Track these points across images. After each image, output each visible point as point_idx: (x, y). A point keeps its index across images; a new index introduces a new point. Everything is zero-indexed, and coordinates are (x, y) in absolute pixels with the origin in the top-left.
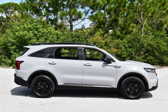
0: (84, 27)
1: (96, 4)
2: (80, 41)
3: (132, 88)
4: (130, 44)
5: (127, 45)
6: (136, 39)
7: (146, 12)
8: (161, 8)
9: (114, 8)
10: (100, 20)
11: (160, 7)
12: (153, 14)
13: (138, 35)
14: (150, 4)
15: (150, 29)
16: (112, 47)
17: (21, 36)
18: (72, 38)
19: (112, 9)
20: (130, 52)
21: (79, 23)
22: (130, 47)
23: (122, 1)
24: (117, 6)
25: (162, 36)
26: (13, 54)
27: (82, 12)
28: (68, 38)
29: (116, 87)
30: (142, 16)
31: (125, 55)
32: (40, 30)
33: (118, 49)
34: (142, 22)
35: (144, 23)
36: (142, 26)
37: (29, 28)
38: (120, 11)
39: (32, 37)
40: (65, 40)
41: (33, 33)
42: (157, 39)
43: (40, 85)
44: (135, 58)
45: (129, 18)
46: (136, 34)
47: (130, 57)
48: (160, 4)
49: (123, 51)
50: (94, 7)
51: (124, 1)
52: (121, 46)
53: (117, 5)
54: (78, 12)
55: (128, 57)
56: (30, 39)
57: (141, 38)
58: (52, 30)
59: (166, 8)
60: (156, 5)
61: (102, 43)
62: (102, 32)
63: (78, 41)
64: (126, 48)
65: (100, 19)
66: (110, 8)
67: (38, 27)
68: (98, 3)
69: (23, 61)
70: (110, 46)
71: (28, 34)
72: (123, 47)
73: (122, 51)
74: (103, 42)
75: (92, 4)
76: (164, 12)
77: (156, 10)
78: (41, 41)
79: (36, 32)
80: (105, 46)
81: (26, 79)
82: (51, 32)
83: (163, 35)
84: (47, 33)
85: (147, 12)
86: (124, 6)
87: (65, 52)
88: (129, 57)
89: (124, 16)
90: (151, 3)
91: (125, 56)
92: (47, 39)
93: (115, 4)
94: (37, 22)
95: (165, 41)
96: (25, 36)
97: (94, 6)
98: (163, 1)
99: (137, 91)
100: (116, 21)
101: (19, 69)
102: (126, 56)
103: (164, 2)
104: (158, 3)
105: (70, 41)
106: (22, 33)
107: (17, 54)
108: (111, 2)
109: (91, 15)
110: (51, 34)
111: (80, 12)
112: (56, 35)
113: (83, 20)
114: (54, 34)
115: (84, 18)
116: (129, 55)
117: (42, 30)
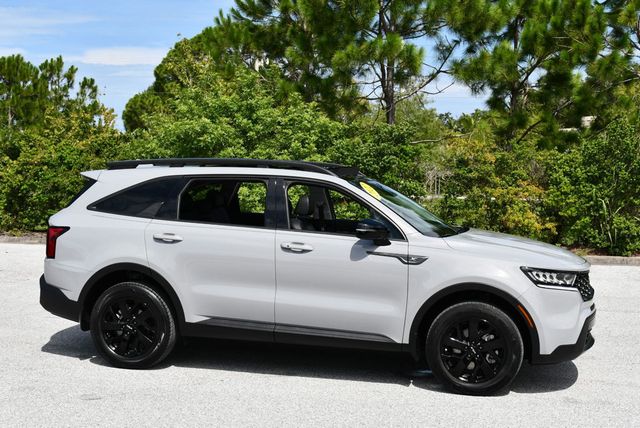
1: (476, 17)
2: (407, 155)
3: (469, 348)
4: (594, 168)
5: (580, 173)
16: (523, 180)
18: (377, 142)
19: (535, 37)
20: (590, 198)
21: (416, 88)
22: (593, 180)
23: (574, 4)
29: (406, 341)
31: (573, 209)
32: (261, 113)
33: (545, 186)
37: (220, 107)
39: (230, 140)
40: (348, 150)
41: (233, 125)
43: (121, 320)
44: (612, 220)
49: (566, 194)
50: (470, 28)
51: (578, 4)
52: (558, 175)
54: (403, 47)
58: (307, 116)
61: (485, 163)
62: (501, 123)
63: (396, 154)
64: (576, 181)
67: (251, 104)
68: (483, 15)
69: (67, 228)
70: (519, 175)
71: (211, 127)
72: (566, 179)
73: (562, 193)
74: (491, 157)
75: (459, 16)
79: (244, 122)
80: (499, 173)
81: (73, 293)
84: (286, 124)
86: (580, 25)
88: (587, 218)
91: (572, 212)
92: (285, 147)
96: (203, 134)
97: (467, 23)
99: (493, 361)
101: (54, 257)
102: (574, 215)
106: (189, 124)
108: (537, 9)
109: (463, 61)
110: (300, 129)
111: (410, 49)
112: (320, 132)
113: (433, 77)
114: (312, 128)
115: (439, 72)
116: (589, 208)
117: (269, 114)
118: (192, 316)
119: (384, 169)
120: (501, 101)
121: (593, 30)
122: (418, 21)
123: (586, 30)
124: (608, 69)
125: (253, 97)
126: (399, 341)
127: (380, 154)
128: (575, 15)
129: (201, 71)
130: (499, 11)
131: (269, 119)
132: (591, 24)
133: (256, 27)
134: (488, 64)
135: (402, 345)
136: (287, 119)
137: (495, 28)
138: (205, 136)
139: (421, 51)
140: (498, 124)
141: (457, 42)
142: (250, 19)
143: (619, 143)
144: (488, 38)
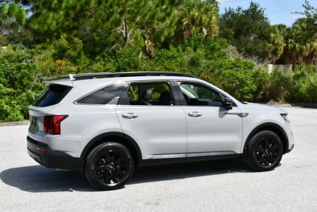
29: (242, 152)
69: (67, 116)
101: (59, 133)
118: (146, 155)
126: (238, 152)
135: (240, 154)
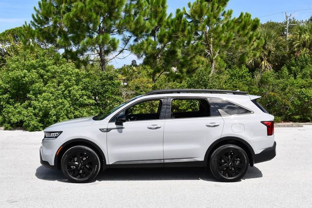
0: (136, 62)
1: (140, 26)
2: (115, 85)
6: (201, 81)
7: (216, 38)
8: (241, 33)
9: (168, 33)
10: (147, 52)
11: (238, 32)
12: (228, 41)
13: (204, 75)
14: (223, 26)
15: (223, 66)
17: (17, 78)
18: (101, 80)
19: (165, 35)
20: (191, 101)
21: (114, 56)
23: (180, 22)
24: (173, 30)
25: (242, 77)
26: (5, 107)
27: (117, 39)
28: (95, 80)
30: (211, 45)
31: (185, 106)
32: (49, 67)
34: (211, 54)
35: (216, 56)
36: (212, 61)
37: (31, 65)
38: (178, 37)
39: (36, 80)
40: (89, 83)
41: (38, 73)
42: (233, 81)
45: (192, 48)
46: (201, 73)
47: (191, 108)
48: (238, 27)
50: (137, 31)
51: (183, 22)
53: (172, 28)
54: (111, 39)
55: (189, 108)
56: (33, 82)
57: (208, 80)
58: (69, 68)
59: (248, 33)
60: (233, 28)
61: (148, 88)
62: (151, 71)
63: (110, 85)
65: (147, 50)
66: (163, 33)
67: (45, 64)
68: (143, 26)
71: (28, 74)
74: (150, 86)
75: (133, 26)
76: (246, 39)
77: (232, 35)
78: (50, 86)
79: (42, 71)
82: (67, 71)
83: (242, 75)
84: (61, 73)
85: (218, 39)
86: (183, 31)
87: (89, 102)
89: (183, 45)
90: (225, 25)
92: (61, 83)
93: (170, 27)
94: (43, 56)
95: (245, 83)
96: (24, 77)
97: (136, 29)
98: (243, 23)
100: (172, 53)
102: (185, 108)
103: (245, 23)
104: (236, 26)
105: (97, 86)
106: (19, 73)
107: (11, 107)
108: (165, 24)
109: (134, 45)
110: (67, 74)
111: (114, 40)
112: (76, 76)
113: (121, 51)
114: (73, 74)
115: (123, 49)
116: (191, 105)
117: (53, 68)
119: (106, 91)
120: (149, 61)
121: (189, 33)
122: (114, 28)
123: (186, 33)
124: (195, 49)
125: (45, 61)
127: (103, 85)
128: (181, 27)
129: (18, 49)
130: (150, 24)
131: (53, 70)
132: (188, 30)
133: (42, 29)
134: (145, 47)
136: (61, 70)
137: (147, 31)
138: (26, 78)
139: (118, 41)
140: (150, 71)
141: (130, 37)
142: (39, 25)
143: (202, 79)
144: (143, 35)
